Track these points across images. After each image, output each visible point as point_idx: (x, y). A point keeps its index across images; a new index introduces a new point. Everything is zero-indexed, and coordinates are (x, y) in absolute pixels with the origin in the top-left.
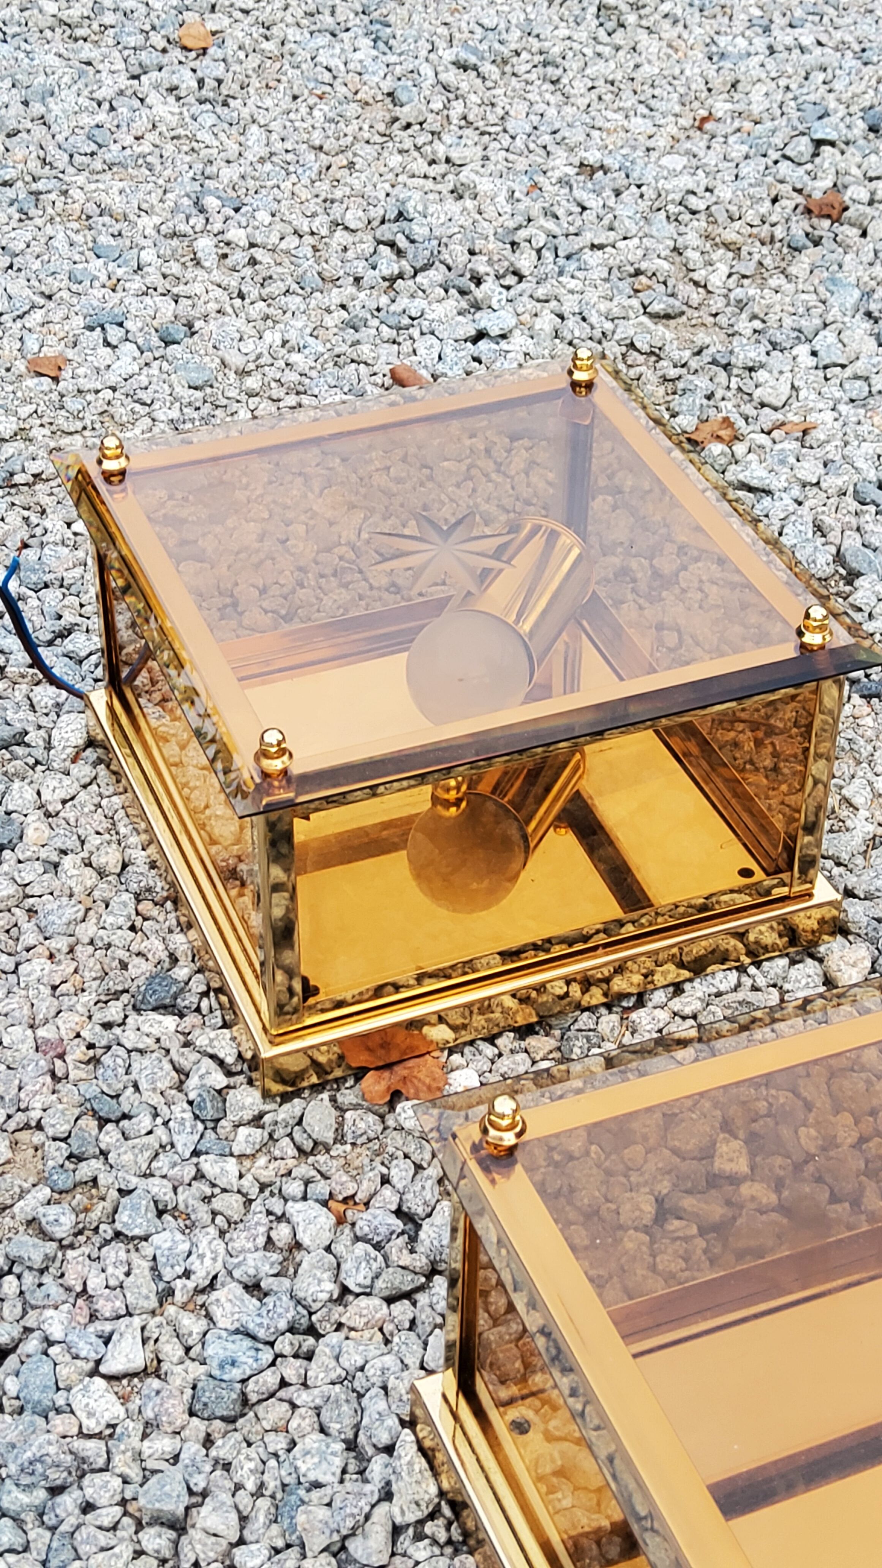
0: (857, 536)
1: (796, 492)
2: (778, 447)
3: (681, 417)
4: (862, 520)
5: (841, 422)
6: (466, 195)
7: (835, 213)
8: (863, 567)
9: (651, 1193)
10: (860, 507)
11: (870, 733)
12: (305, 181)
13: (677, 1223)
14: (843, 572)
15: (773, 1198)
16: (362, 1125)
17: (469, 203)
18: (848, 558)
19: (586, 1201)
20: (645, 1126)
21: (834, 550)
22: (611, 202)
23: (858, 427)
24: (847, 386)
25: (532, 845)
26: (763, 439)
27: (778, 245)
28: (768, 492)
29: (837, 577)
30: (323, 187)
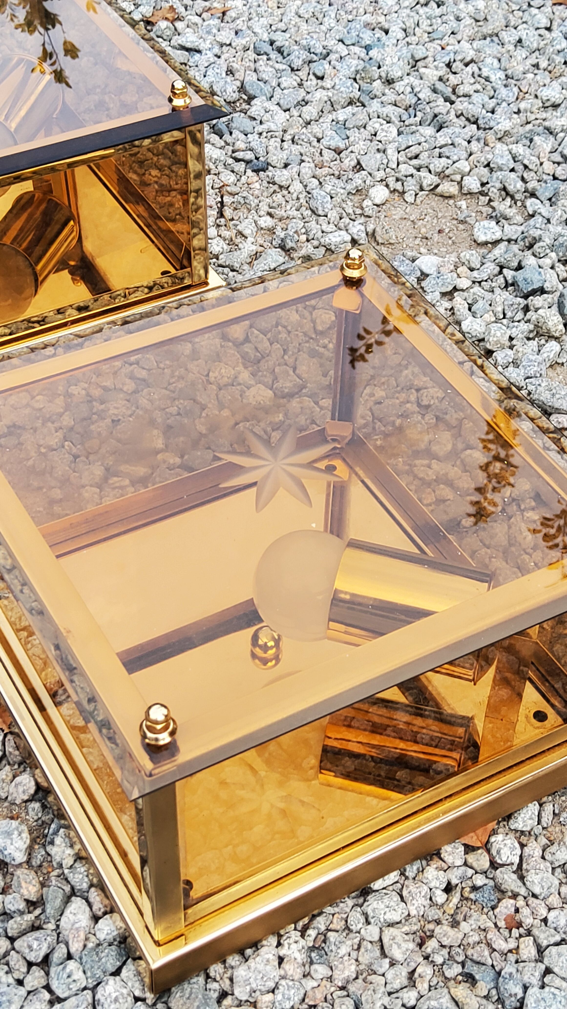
0: (254, 75)
1: (216, 50)
2: (206, 23)
3: (142, 7)
4: (258, 64)
5: (248, 6)
8: (256, 92)
9: (102, 465)
10: (257, 57)
11: (256, 192)
13: (115, 479)
14: (245, 97)
15: (178, 460)
18: (248, 88)
19: (60, 473)
20: (99, 427)
21: (238, 84)
23: (258, 9)
25: (40, 279)
26: (197, 19)
28: (199, 51)
29: (241, 101)
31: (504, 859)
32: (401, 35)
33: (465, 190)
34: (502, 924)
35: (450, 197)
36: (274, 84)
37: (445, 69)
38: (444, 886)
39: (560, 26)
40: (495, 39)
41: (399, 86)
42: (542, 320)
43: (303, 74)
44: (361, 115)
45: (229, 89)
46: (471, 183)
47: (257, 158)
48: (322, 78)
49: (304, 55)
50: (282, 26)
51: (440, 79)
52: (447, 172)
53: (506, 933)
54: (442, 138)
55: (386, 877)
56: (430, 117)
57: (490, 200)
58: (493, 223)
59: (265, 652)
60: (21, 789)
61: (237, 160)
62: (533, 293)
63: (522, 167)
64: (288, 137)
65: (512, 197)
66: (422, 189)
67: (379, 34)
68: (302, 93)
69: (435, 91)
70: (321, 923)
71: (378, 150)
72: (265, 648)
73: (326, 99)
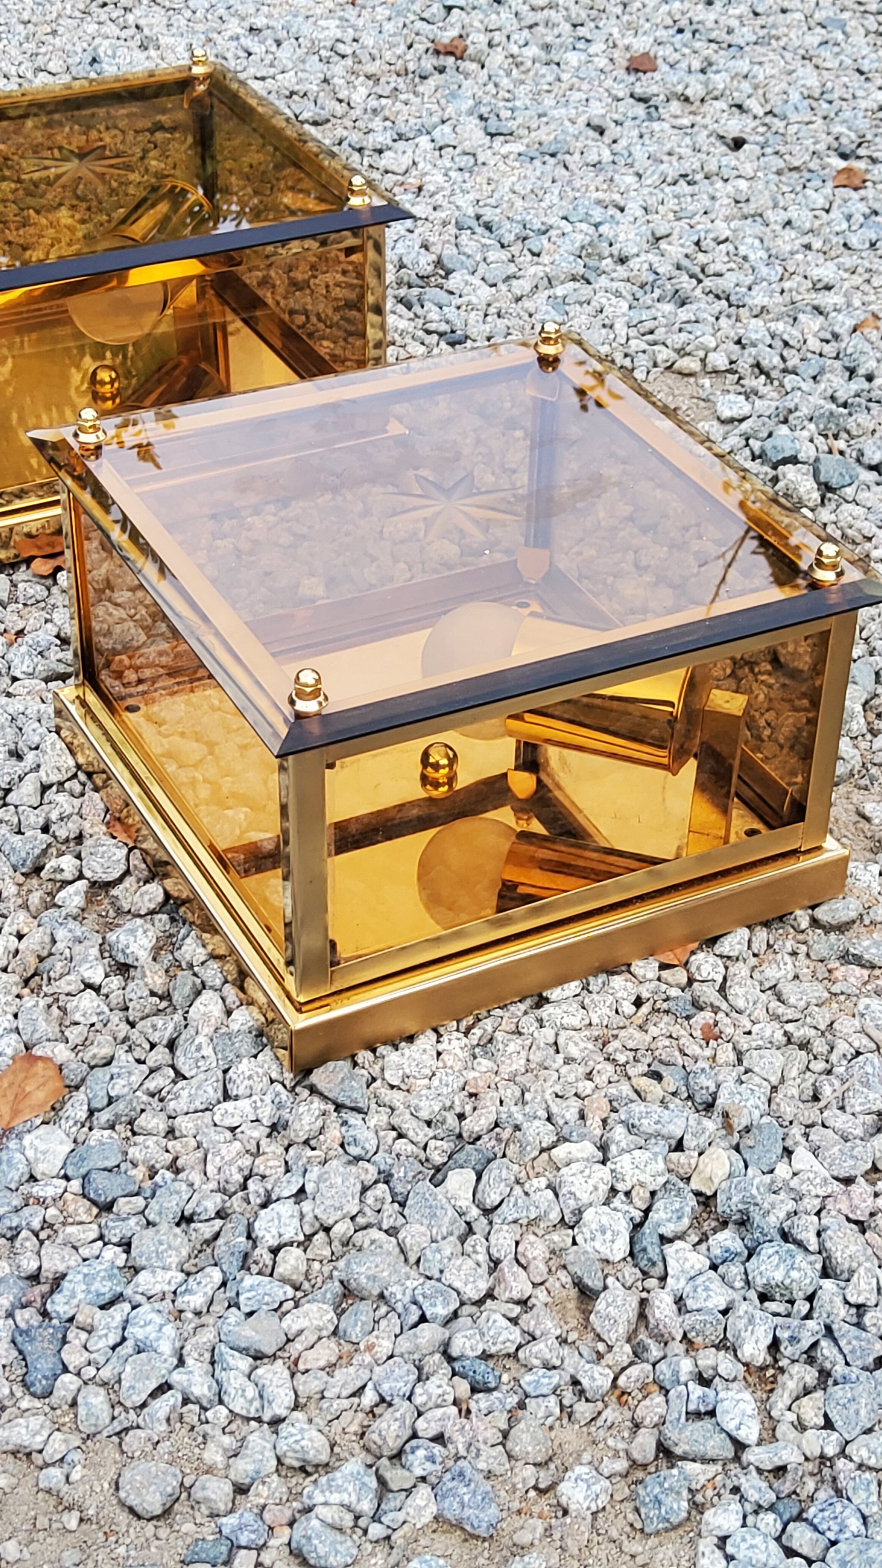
0: (455, 249)
4: (459, 239)
5: (450, 182)
6: (151, 46)
7: (458, 53)
8: (456, 266)
10: (459, 231)
12: (15, 42)
14: (442, 273)
16: (31, 592)
17: (152, 52)
18: (445, 262)
21: (434, 258)
22: (274, 48)
23: (464, 185)
24: (457, 159)
27: (411, 76)
29: (437, 275)
30: (30, 47)
31: (705, 974)
32: (640, 213)
33: (709, 368)
34: (698, 1034)
35: (690, 375)
36: (478, 258)
37: (693, 247)
38: (633, 998)
39: (840, 207)
40: (758, 219)
41: (634, 263)
42: (792, 486)
43: (515, 249)
44: (585, 291)
45: (423, 261)
46: (719, 360)
47: (453, 332)
48: (538, 255)
49: (517, 229)
50: (492, 201)
51: (687, 256)
52: (688, 349)
53: (703, 1043)
54: (684, 314)
55: (566, 986)
56: (670, 295)
57: (740, 378)
58: (742, 397)
59: (437, 770)
60: (147, 898)
61: (429, 332)
62: (785, 461)
63: (781, 343)
64: (492, 310)
65: (768, 375)
66: (655, 365)
67: (612, 211)
68: (512, 269)
69: (679, 268)
70: (488, 1024)
71: (604, 326)
72: (437, 767)
73: (542, 274)
